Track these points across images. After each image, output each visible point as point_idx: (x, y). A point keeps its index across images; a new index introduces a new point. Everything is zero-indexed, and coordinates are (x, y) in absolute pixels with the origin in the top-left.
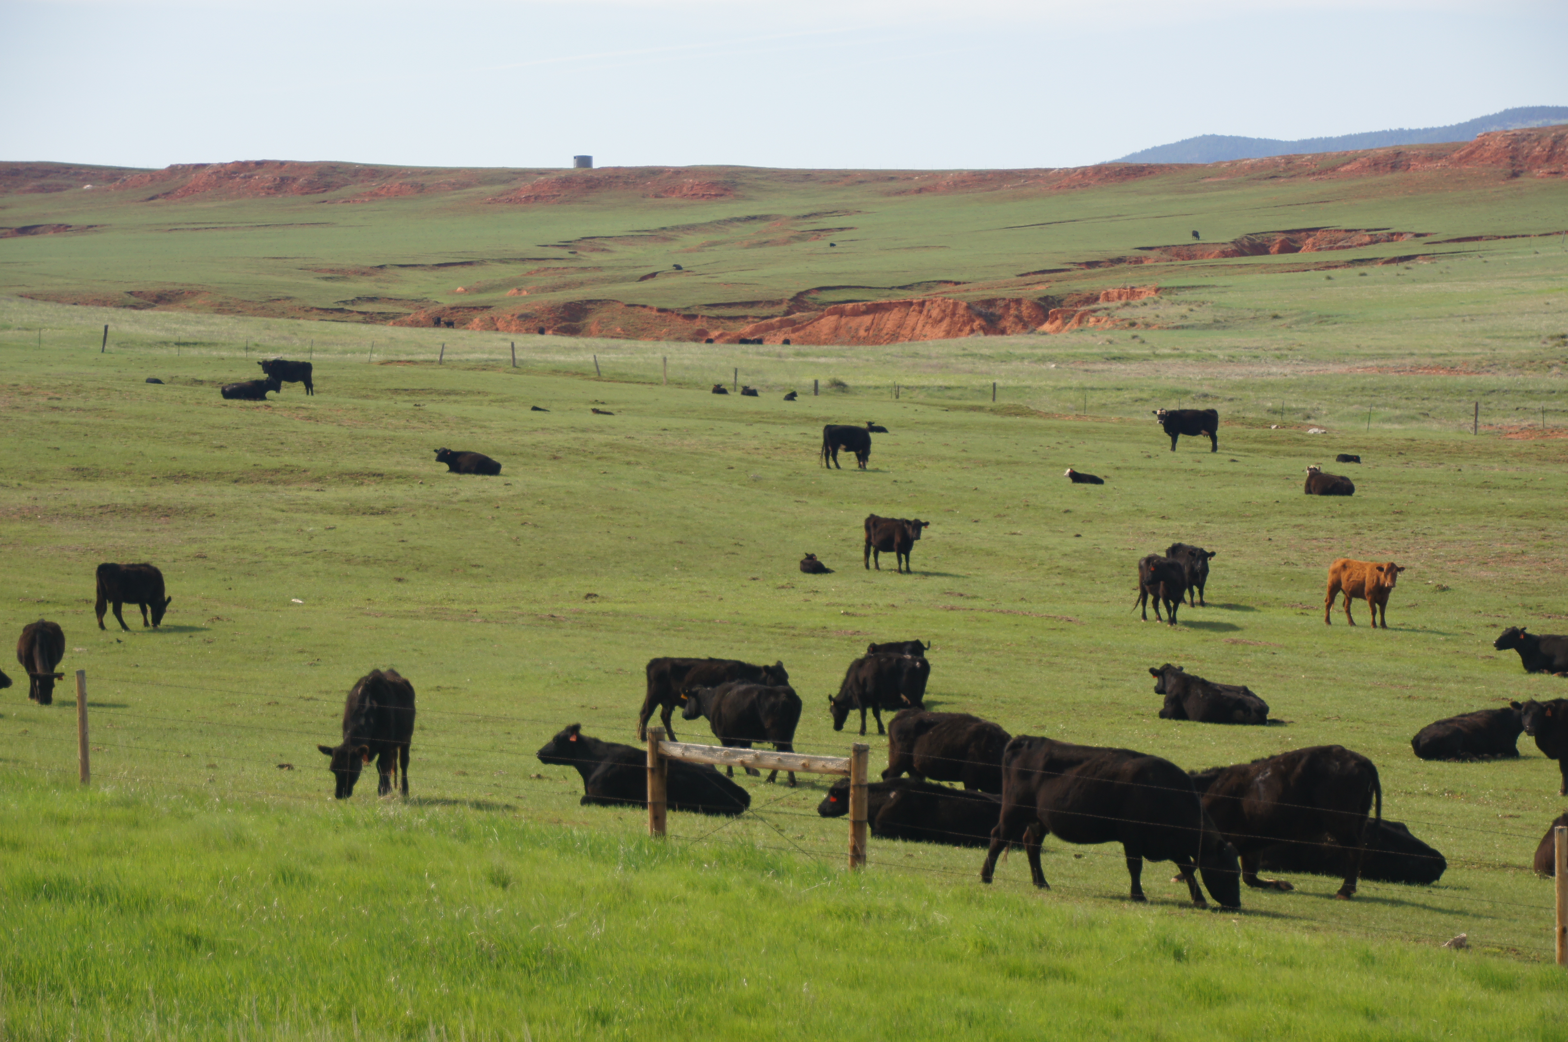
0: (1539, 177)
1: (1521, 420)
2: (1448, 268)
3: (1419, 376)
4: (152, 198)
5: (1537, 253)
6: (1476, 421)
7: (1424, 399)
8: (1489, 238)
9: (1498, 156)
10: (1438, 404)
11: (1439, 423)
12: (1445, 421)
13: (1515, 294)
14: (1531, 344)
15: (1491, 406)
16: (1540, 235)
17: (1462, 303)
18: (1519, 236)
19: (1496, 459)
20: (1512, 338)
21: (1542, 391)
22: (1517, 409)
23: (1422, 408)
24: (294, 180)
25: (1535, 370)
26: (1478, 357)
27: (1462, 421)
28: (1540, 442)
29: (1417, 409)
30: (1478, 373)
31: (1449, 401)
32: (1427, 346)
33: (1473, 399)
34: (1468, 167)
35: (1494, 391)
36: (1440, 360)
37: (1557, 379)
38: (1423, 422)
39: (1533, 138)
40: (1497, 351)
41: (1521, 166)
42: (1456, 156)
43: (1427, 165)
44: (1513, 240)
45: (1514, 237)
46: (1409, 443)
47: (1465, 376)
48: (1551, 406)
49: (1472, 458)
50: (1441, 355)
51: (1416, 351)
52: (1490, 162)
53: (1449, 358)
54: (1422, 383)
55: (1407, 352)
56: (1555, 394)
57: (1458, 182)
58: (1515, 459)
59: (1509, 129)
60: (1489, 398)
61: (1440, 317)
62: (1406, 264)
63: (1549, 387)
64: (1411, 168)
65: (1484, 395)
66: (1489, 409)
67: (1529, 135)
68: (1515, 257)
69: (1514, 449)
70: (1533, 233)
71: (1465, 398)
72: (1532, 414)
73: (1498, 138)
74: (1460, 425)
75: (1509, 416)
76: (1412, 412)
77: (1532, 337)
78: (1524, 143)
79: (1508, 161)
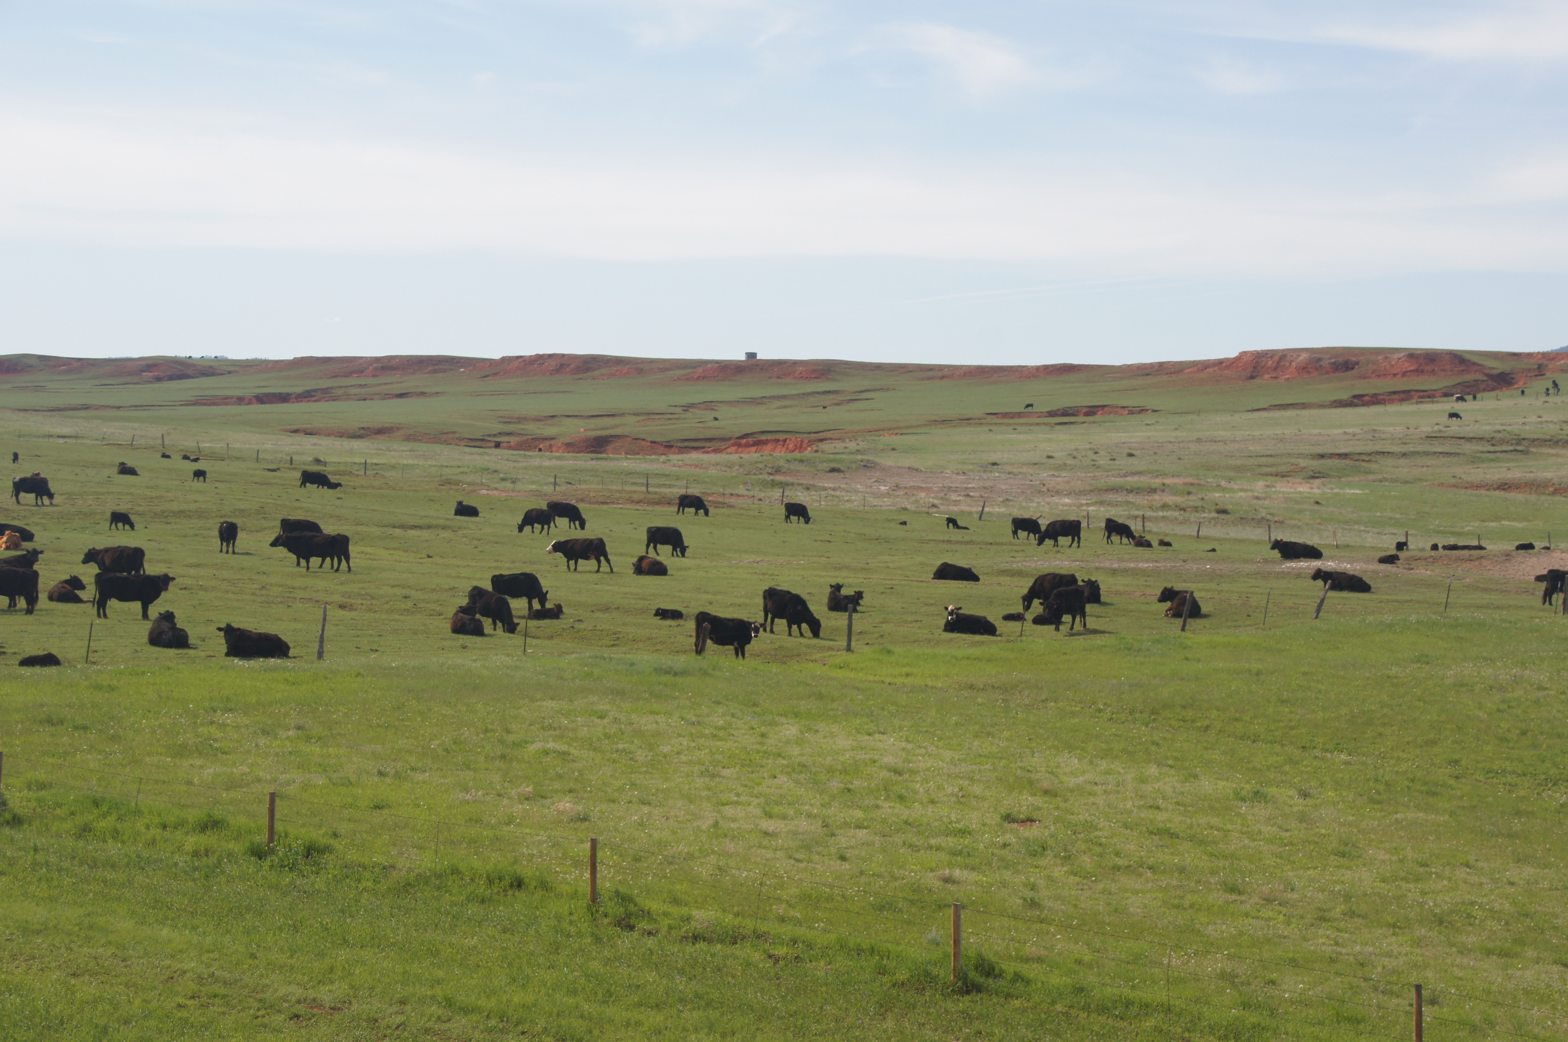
0: (1266, 379)
4: (485, 377)
24: (568, 365)
34: (1227, 372)
39: (1269, 356)
41: (1258, 372)
42: (1224, 365)
52: (1241, 369)
57: (1216, 380)
67: (1267, 354)
73: (1249, 355)
79: (1251, 369)
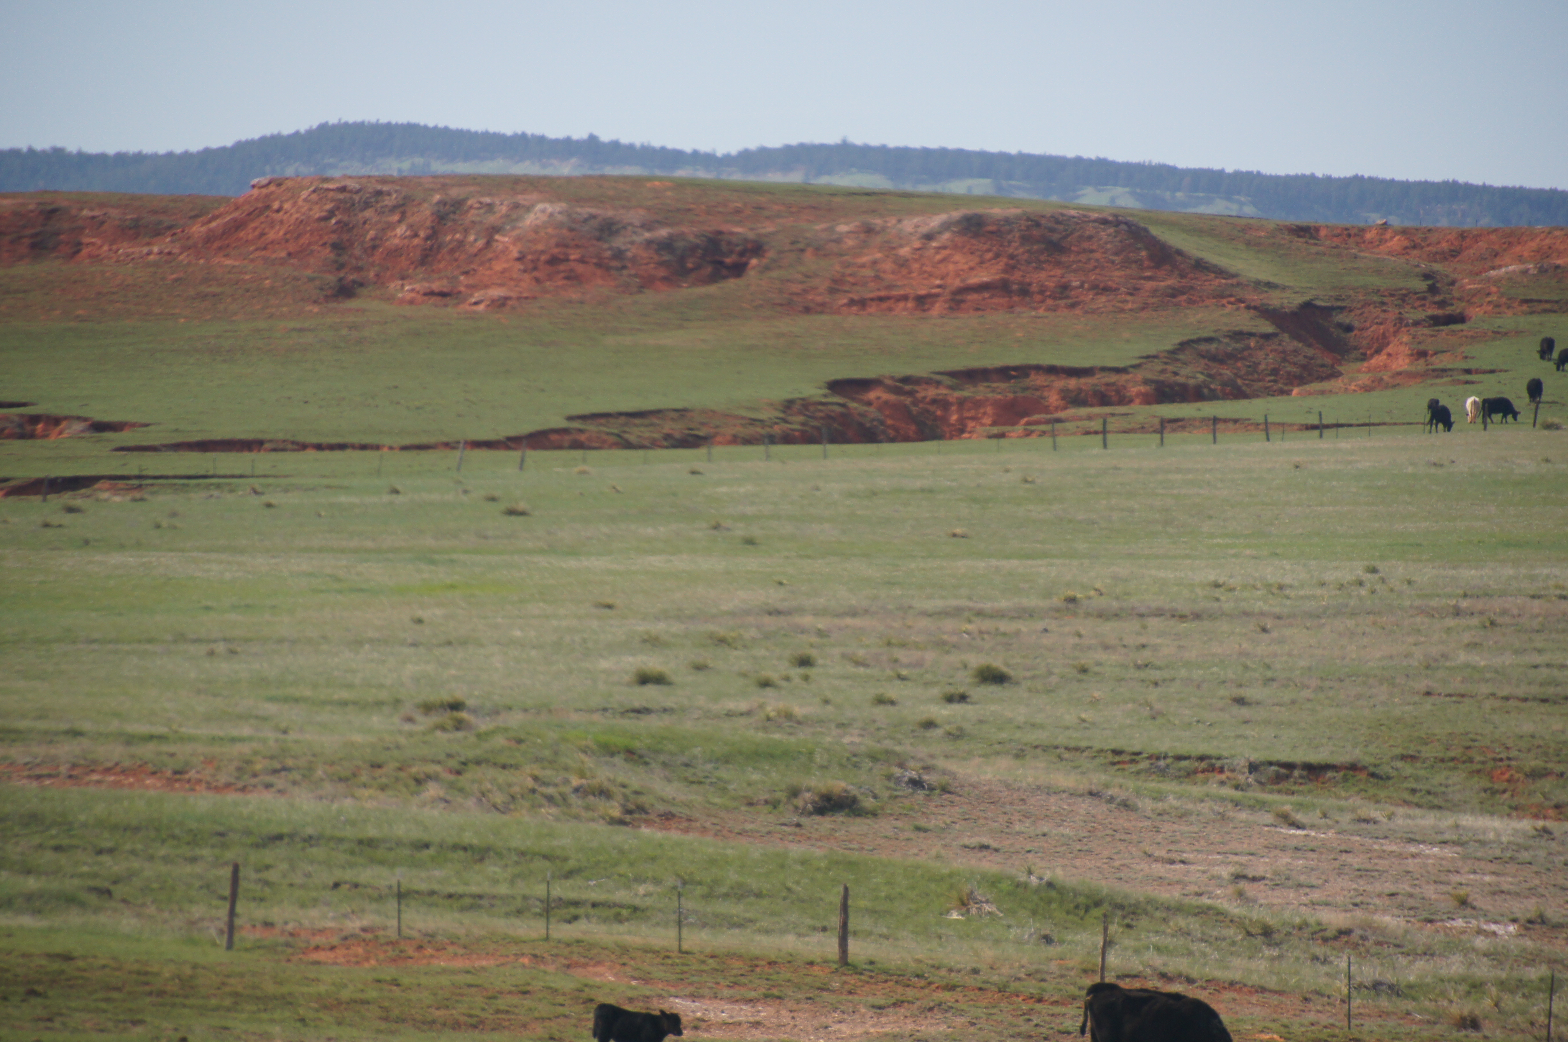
0: (402, 301)
1: (345, 916)
2: (174, 515)
3: (92, 789)
5: (396, 492)
6: (232, 913)
7: (100, 852)
8: (280, 447)
9: (303, 240)
10: (136, 864)
11: (139, 915)
12: (152, 910)
13: (340, 592)
14: (375, 720)
15: (272, 875)
16: (404, 448)
17: (208, 608)
18: (353, 447)
19: (277, 1015)
20: (330, 703)
21: (399, 843)
22: (336, 885)
23: (95, 876)
25: (383, 788)
26: (246, 749)
27: (197, 911)
28: (389, 972)
29: (81, 876)
30: (243, 789)
31: (166, 860)
32: (116, 715)
33: (229, 855)
34: (229, 262)
35: (279, 837)
36: (147, 751)
37: (436, 813)
38: (97, 910)
39: (389, 201)
40: (292, 736)
41: (359, 269)
42: (198, 230)
43: (125, 248)
44: (337, 454)
45: (342, 447)
46: (56, 966)
47: (210, 795)
48: (417, 880)
49: (216, 1009)
50: (151, 737)
51: (86, 726)
52: (283, 254)
53: (172, 749)
54: (100, 809)
55: (64, 726)
56: (431, 851)
57: (204, 297)
58: (325, 1016)
59: (330, 173)
60: (268, 855)
61: (150, 641)
62: (67, 498)
63: (416, 834)
64: (85, 251)
65: (257, 846)
66: (267, 883)
67: (379, 193)
68: (343, 499)
69: (322, 988)
70: (387, 441)
71: (206, 852)
72: (372, 899)
73: (304, 194)
74: (192, 923)
75: (315, 902)
76: (71, 885)
77: (379, 704)
78: (368, 213)
79: (327, 253)
